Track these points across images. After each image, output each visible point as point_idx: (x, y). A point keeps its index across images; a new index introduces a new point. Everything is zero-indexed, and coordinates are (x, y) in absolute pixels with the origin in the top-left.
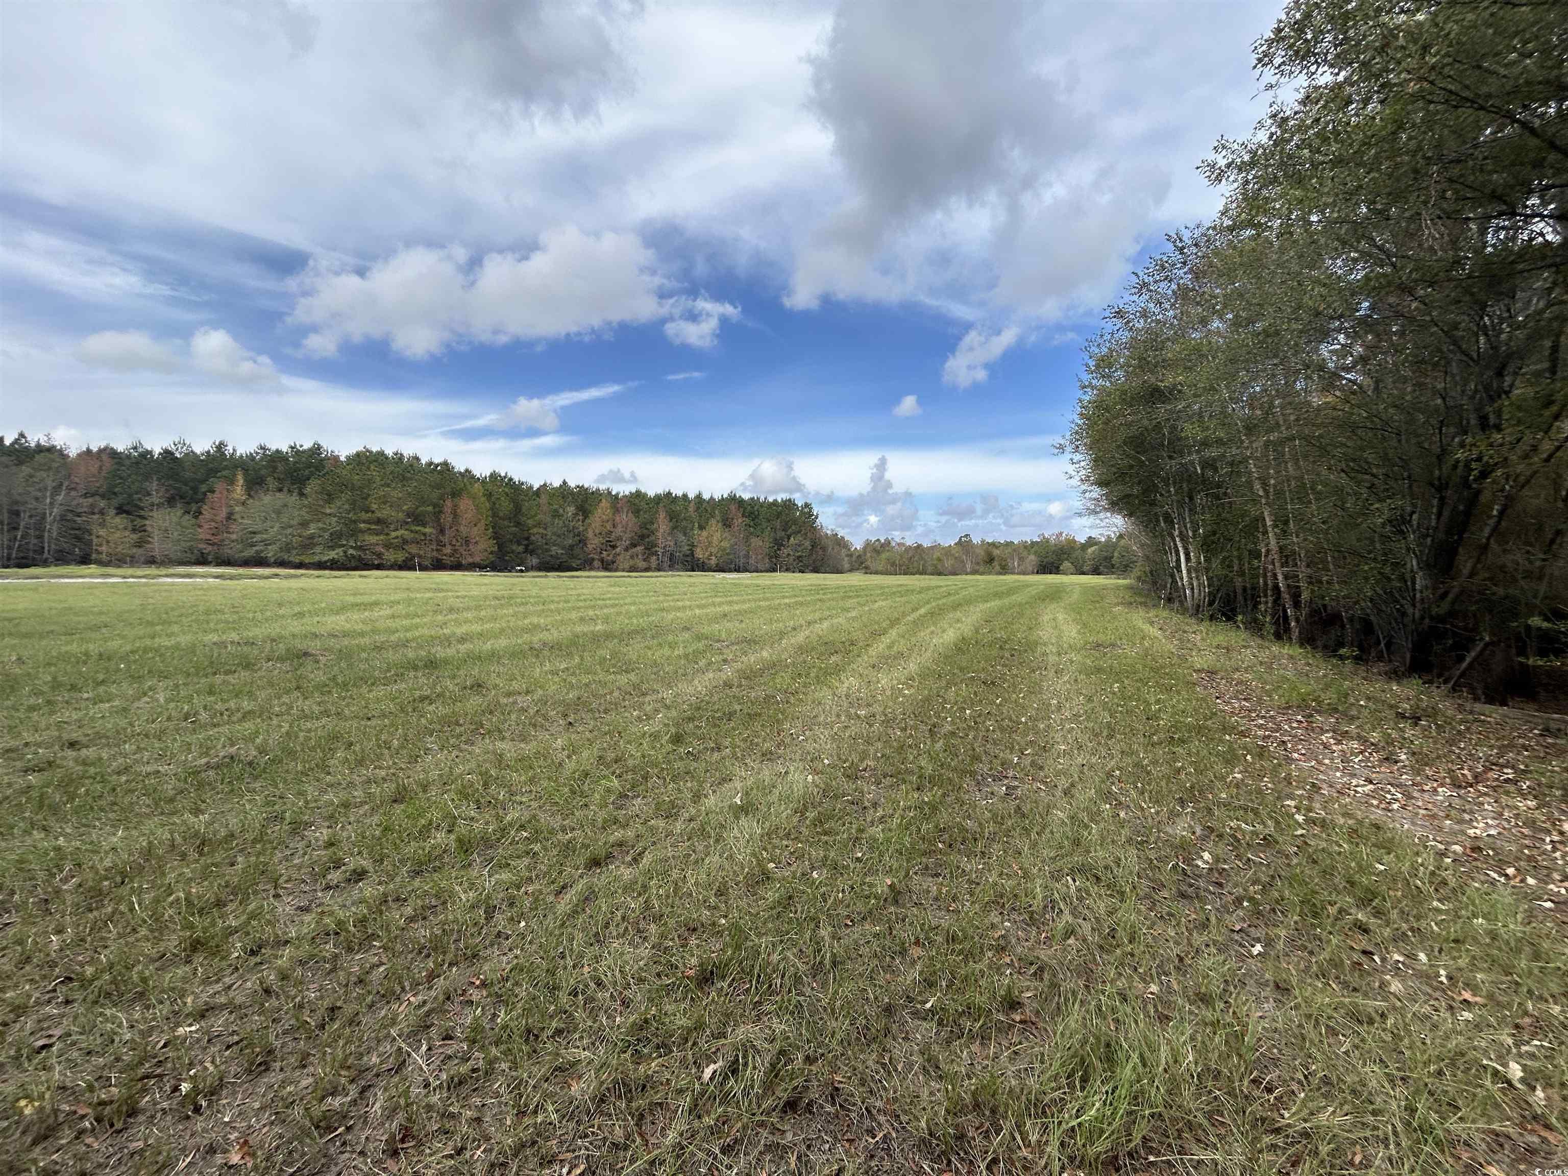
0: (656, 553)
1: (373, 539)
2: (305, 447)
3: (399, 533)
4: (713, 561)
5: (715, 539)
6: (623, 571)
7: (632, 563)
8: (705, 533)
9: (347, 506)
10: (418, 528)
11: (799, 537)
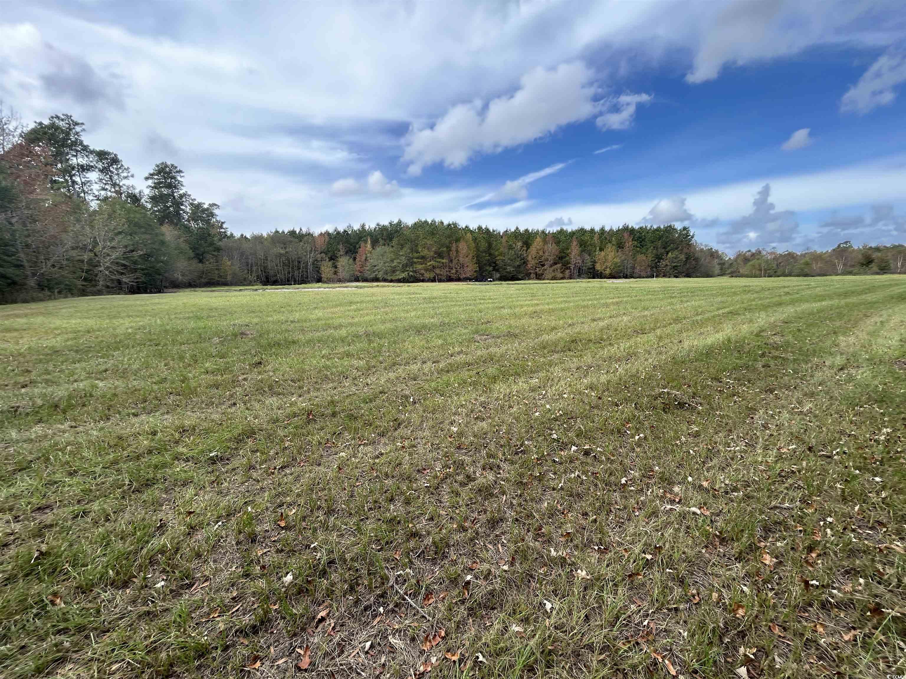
0: (569, 268)
1: (419, 267)
2: (395, 223)
3: (431, 263)
4: (608, 272)
5: (610, 257)
6: (548, 279)
7: (553, 274)
8: (603, 253)
9: (409, 251)
10: (439, 260)
11: (676, 253)
